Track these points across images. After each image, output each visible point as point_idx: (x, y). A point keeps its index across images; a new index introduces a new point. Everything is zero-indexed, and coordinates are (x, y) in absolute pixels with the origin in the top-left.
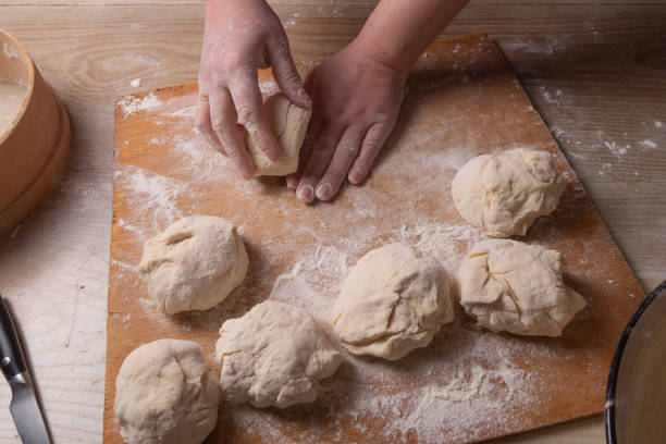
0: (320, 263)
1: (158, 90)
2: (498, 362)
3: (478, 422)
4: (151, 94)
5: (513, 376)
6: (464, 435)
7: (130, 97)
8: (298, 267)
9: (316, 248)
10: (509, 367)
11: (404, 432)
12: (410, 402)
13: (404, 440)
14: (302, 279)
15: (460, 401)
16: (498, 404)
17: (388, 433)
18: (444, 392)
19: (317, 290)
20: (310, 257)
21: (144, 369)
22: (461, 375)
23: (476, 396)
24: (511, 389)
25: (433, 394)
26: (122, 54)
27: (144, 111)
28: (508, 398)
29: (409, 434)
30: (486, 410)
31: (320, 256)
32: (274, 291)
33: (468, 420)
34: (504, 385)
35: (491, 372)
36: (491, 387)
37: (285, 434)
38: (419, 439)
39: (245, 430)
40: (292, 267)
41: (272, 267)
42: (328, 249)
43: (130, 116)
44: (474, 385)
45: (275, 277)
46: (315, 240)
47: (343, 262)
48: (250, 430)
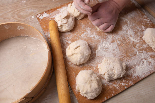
0: (103, 45)
1: (46, 11)
2: (147, 58)
3: (149, 71)
4: (45, 13)
5: (151, 60)
6: (147, 74)
7: (39, 15)
8: (99, 48)
9: (101, 42)
10: (150, 58)
11: (136, 76)
12: (135, 70)
13: (137, 78)
14: (101, 50)
15: (144, 68)
16: (151, 66)
17: (133, 78)
18: (140, 67)
19: (106, 52)
20: (101, 45)
21: (88, 80)
22: (142, 62)
23: (146, 66)
24: (152, 63)
25: (139, 67)
26: (24, 10)
27: (45, 18)
28: (152, 65)
29: (137, 77)
30: (149, 68)
31: (103, 44)
32: (96, 54)
33: (147, 71)
34: (150, 62)
35: (147, 60)
36: (148, 63)
37: (113, 83)
38: (139, 77)
39: (105, 85)
40: (98, 48)
41: (94, 49)
42: (104, 42)
43: (42, 19)
44: (145, 63)
45: (95, 51)
46: (100, 41)
47: (108, 44)
48: (106, 85)
